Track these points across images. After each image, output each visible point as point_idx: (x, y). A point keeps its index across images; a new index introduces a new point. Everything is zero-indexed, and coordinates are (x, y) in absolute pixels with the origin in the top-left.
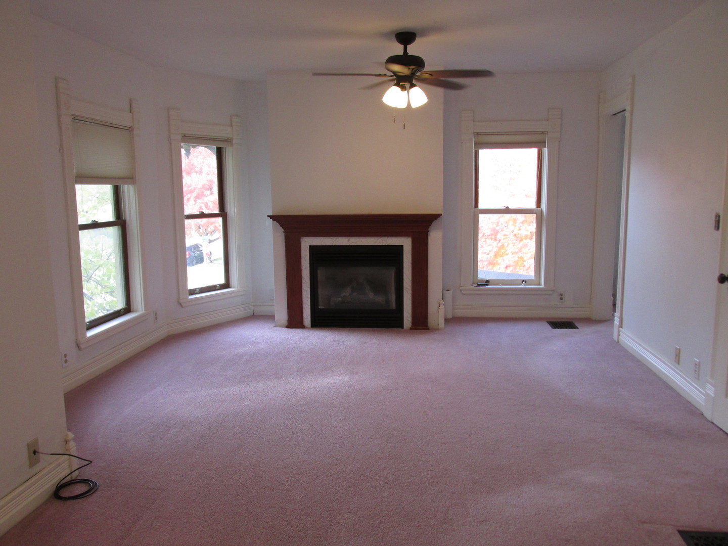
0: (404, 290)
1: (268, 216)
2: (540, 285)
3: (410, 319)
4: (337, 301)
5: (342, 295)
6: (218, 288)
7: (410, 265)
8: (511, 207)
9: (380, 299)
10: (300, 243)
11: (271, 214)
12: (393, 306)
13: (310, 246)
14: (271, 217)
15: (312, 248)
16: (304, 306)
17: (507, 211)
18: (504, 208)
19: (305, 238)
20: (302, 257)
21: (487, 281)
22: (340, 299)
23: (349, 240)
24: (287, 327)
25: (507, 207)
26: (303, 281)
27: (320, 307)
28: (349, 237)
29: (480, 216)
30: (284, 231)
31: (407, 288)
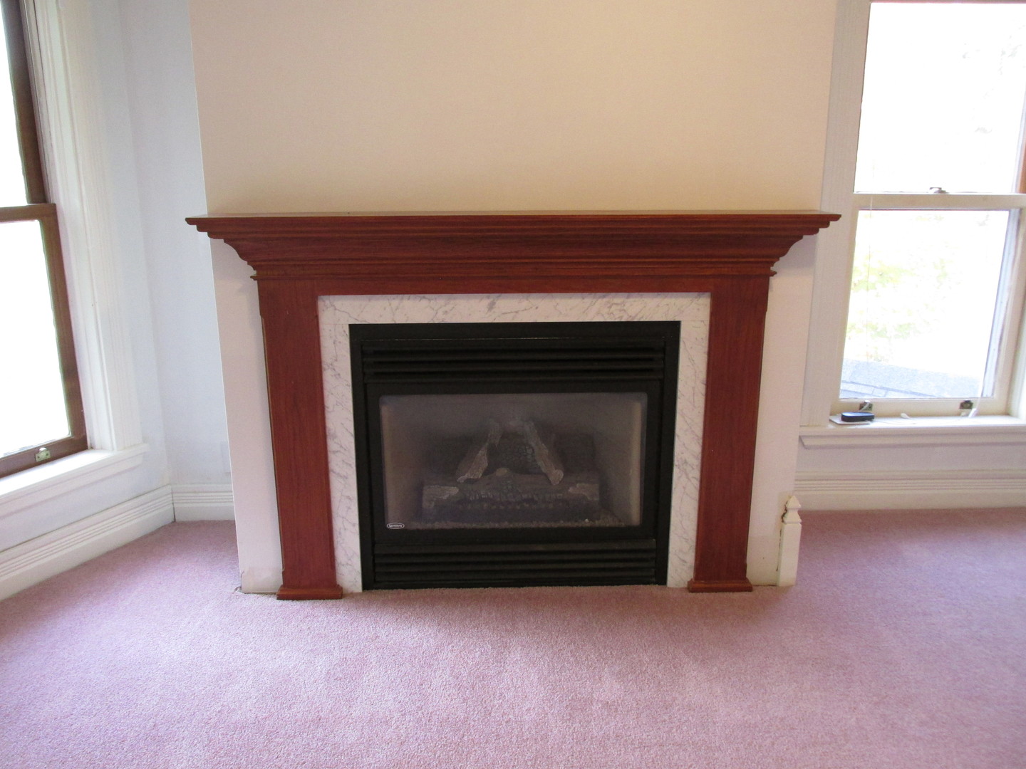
0: (676, 471)
1: (190, 221)
2: (1007, 413)
3: (690, 558)
4: (445, 497)
5: (461, 479)
6: (43, 454)
7: (701, 389)
8: (952, 190)
9: (583, 490)
10: (317, 317)
11: (202, 212)
12: (634, 512)
13: (352, 327)
14: (201, 224)
15: (358, 332)
16: (338, 524)
17: (941, 201)
18: (931, 192)
19: (332, 297)
20: (324, 366)
21: (862, 406)
22: (454, 491)
23: (491, 306)
24: (281, 597)
25: (941, 191)
26: (332, 445)
27: (390, 526)
28: (493, 296)
29: (862, 214)
30: (254, 273)
31: (686, 462)
